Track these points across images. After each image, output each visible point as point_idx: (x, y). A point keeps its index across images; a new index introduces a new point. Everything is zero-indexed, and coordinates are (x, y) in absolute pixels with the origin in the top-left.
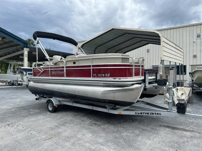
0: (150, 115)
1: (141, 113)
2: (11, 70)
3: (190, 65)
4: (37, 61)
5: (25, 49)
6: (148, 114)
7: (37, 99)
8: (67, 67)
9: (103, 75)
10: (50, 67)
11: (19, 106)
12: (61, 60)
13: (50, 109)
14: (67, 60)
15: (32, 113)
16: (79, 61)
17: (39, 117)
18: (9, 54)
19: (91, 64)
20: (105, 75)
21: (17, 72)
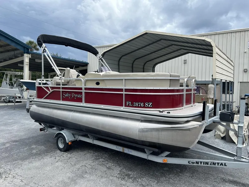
0: (211, 166)
1: (196, 162)
2: (7, 82)
3: (238, 82)
4: (43, 77)
5: (26, 55)
6: (208, 164)
7: (41, 130)
8: (86, 89)
9: (142, 105)
10: (61, 86)
11: (17, 139)
12: (78, 78)
13: (61, 146)
14: (86, 79)
15: (34, 151)
16: (105, 81)
17: (45, 160)
18: (5, 60)
19: (124, 88)
20: (144, 104)
21: (15, 85)
